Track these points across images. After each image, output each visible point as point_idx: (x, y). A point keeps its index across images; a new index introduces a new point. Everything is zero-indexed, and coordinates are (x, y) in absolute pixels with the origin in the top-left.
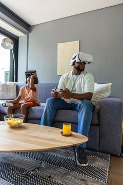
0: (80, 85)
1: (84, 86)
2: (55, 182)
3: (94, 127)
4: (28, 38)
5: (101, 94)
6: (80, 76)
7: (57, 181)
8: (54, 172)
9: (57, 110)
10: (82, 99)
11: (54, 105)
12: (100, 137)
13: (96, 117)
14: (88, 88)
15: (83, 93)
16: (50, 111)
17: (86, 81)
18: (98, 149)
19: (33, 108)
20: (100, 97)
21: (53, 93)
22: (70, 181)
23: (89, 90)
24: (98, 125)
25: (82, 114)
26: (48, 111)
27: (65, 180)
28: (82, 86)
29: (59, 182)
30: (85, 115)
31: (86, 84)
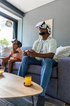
0: (46, 47)
1: (48, 48)
3: (54, 80)
4: (23, 21)
5: (63, 54)
6: (46, 41)
9: (29, 65)
10: (45, 58)
11: (27, 62)
12: (58, 88)
13: (55, 72)
14: (51, 49)
15: (48, 53)
16: (24, 66)
17: (50, 44)
18: (56, 97)
19: (16, 63)
20: (62, 56)
21: (23, 52)
23: (51, 51)
24: (57, 78)
25: (43, 69)
26: (23, 65)
28: (47, 48)
30: (46, 69)
31: (50, 47)
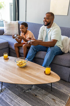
2: (38, 98)
7: (40, 98)
8: (39, 92)
22: (46, 99)
27: (44, 98)
29: (41, 99)
